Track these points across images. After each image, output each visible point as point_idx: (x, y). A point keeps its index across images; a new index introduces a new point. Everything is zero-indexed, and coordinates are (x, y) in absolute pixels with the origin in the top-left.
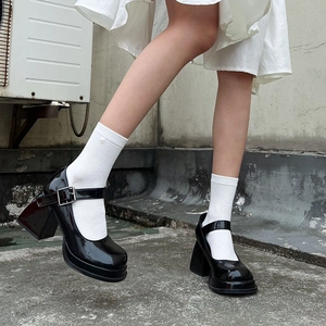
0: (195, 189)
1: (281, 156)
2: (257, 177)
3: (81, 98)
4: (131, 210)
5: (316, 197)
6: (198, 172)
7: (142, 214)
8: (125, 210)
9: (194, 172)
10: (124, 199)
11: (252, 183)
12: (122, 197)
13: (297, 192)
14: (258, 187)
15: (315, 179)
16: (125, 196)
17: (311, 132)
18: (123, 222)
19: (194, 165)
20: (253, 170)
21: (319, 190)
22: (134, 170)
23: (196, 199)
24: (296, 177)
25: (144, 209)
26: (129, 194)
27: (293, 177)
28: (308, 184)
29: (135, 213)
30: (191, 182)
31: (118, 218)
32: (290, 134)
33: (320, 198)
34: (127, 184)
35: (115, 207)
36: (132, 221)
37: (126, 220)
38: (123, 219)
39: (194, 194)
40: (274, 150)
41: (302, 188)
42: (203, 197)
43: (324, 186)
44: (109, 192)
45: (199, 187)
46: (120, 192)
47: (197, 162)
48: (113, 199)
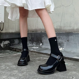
0: (31, 42)
2: (44, 38)
3: (2, 22)
4: (15, 48)
6: (31, 38)
7: (18, 49)
8: (14, 48)
9: (30, 38)
11: (43, 40)
12: (13, 45)
14: (45, 41)
16: (14, 45)
17: (56, 27)
19: (30, 37)
20: (44, 37)
22: (16, 38)
25: (18, 48)
26: (15, 44)
29: (16, 49)
30: (30, 40)
31: (12, 50)
34: (14, 42)
35: (11, 48)
36: (15, 51)
37: (14, 51)
39: (31, 44)
42: (33, 44)
43: (58, 40)
44: (10, 44)
45: (32, 42)
46: (13, 44)
47: (31, 36)
48: (11, 46)
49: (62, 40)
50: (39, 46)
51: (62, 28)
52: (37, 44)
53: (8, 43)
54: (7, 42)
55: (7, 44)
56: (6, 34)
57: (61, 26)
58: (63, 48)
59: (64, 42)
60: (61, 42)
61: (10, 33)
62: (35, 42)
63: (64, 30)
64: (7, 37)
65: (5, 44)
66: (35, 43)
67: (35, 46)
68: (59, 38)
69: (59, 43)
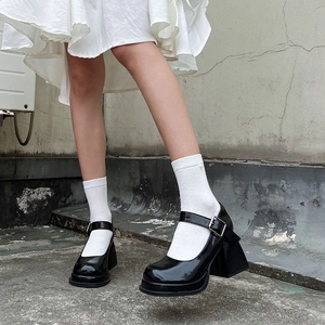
0: (139, 198)
1: (225, 164)
4: (75, 220)
5: (260, 206)
6: (142, 181)
7: (87, 223)
8: (70, 219)
9: (138, 181)
10: (69, 208)
12: (67, 206)
13: (241, 201)
15: (259, 188)
16: (70, 205)
17: (254, 141)
18: (67, 231)
19: (138, 175)
21: (263, 200)
22: (78, 179)
23: (140, 208)
24: (240, 186)
26: (74, 203)
27: (236, 186)
28: (252, 193)
29: (80, 222)
30: (136, 191)
31: (63, 227)
32: (234, 143)
33: (264, 207)
34: (71, 193)
35: (59, 216)
36: (77, 230)
37: (70, 229)
38: (68, 228)
39: (138, 203)
40: (218, 159)
41: (246, 197)
42: (147, 206)
43: (267, 195)
44: (53, 202)
45: (144, 196)
46: (65, 202)
47: (141, 171)
48: (57, 208)
49: (285, 196)
50: (175, 216)
51: (289, 147)
53: (47, 196)
54: (41, 193)
55: (43, 201)
56: (41, 158)
57: (284, 137)
58: (289, 234)
59: (297, 207)
60: (278, 209)
61: (54, 155)
62: (159, 197)
63: (295, 154)
64: (44, 171)
65: (36, 201)
66: (156, 204)
67: (159, 214)
68: (272, 188)
69: (271, 211)
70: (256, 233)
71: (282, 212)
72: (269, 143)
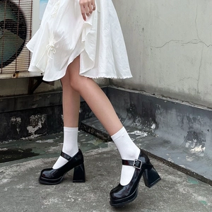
0: (130, 115)
1: (173, 103)
2: (161, 113)
4: (94, 129)
5: (189, 129)
6: (131, 105)
7: (100, 132)
8: (91, 128)
9: (129, 105)
11: (159, 116)
12: (89, 118)
13: (181, 125)
14: (162, 119)
15: (188, 118)
16: (91, 117)
17: (186, 91)
18: (90, 135)
20: (159, 108)
21: (191, 125)
23: (131, 122)
24: (180, 116)
25: (101, 129)
26: (94, 116)
27: (178, 116)
28: (185, 121)
29: (96, 131)
30: (128, 110)
31: (87, 132)
32: (176, 89)
33: (191, 130)
35: (85, 125)
36: (95, 135)
37: (92, 134)
38: (90, 133)
39: (129, 119)
40: (170, 98)
41: (183, 123)
42: (134, 121)
44: (82, 116)
45: (132, 115)
47: (130, 99)
48: (84, 120)
49: (200, 125)
50: (148, 129)
51: (202, 96)
52: (143, 123)
57: (200, 91)
58: (202, 147)
59: (206, 132)
60: (198, 131)
62: (141, 116)
63: (205, 102)
66: (139, 120)
67: (140, 128)
68: (195, 119)
69: (194, 133)
70: (187, 145)
71: (200, 133)
72: (193, 93)
